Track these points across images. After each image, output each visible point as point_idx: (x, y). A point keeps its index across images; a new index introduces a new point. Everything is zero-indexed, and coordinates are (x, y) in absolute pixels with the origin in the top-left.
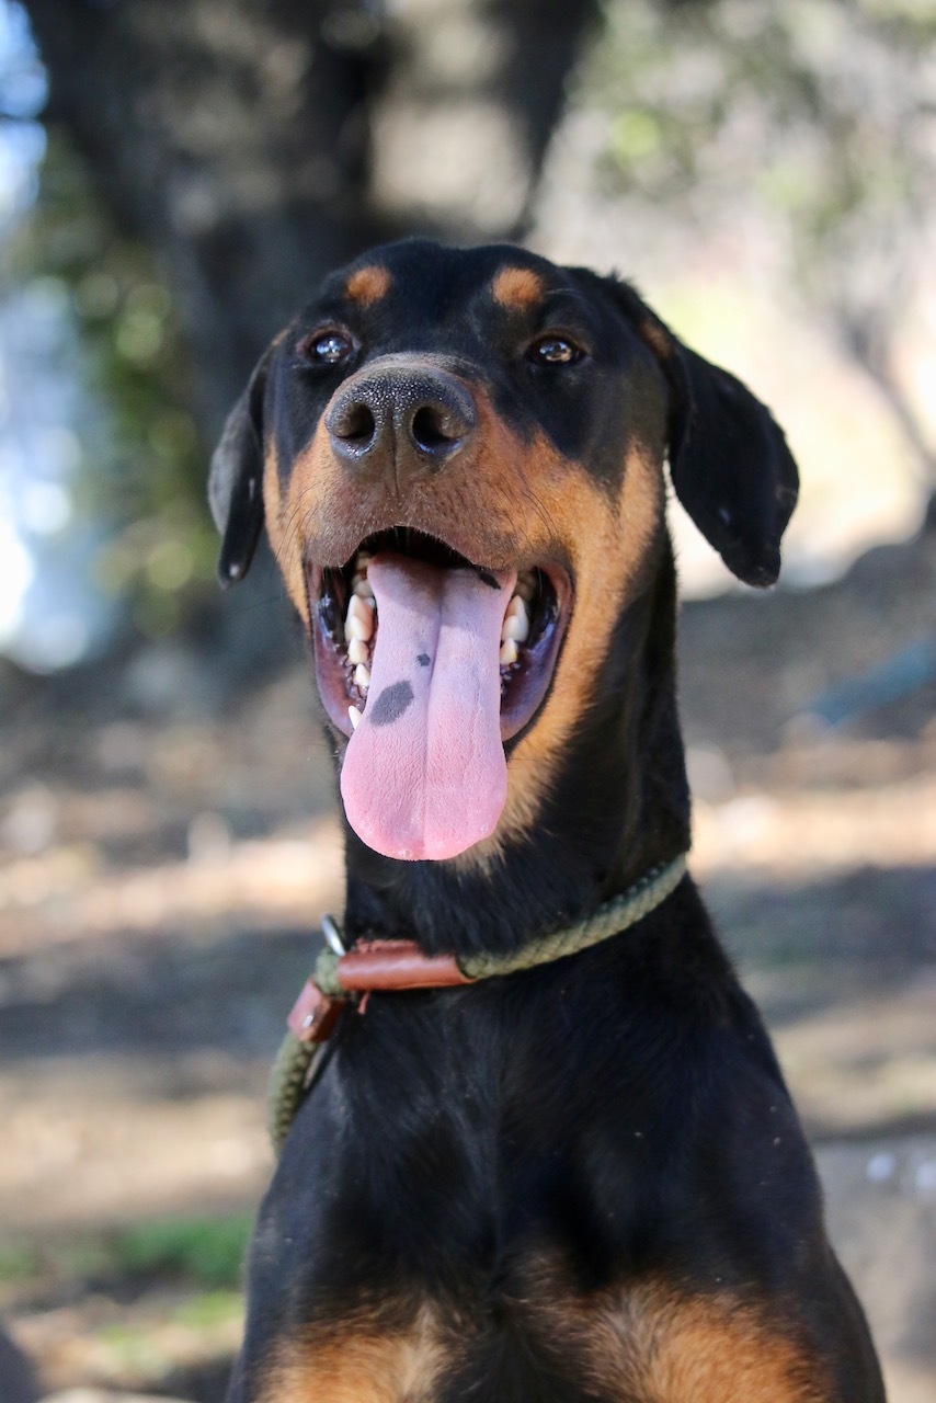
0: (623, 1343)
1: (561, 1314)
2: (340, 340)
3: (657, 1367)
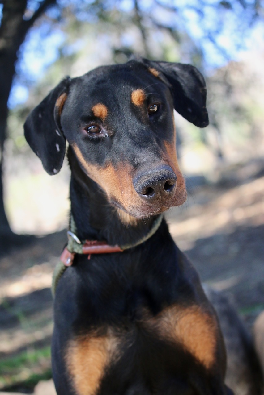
2: (95, 126)
3: (177, 328)
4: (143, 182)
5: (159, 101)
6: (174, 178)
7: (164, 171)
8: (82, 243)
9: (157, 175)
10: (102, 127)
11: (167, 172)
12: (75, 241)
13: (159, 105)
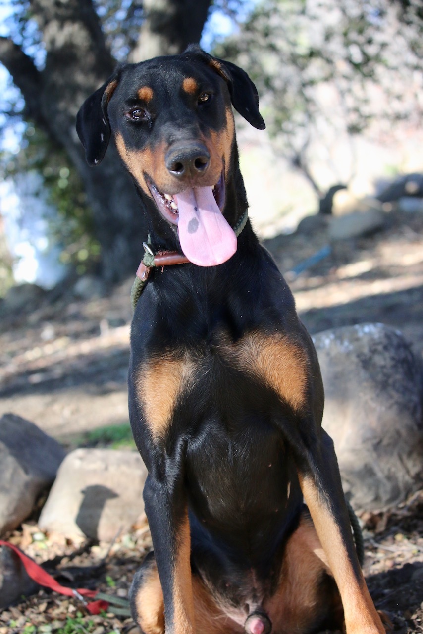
0: (249, 354)
1: (229, 349)
2: (141, 110)
3: (259, 359)
4: (173, 158)
5: (211, 90)
6: (206, 156)
7: (196, 147)
8: (155, 254)
9: (188, 150)
10: (146, 111)
11: (199, 149)
12: (149, 253)
13: (211, 95)
